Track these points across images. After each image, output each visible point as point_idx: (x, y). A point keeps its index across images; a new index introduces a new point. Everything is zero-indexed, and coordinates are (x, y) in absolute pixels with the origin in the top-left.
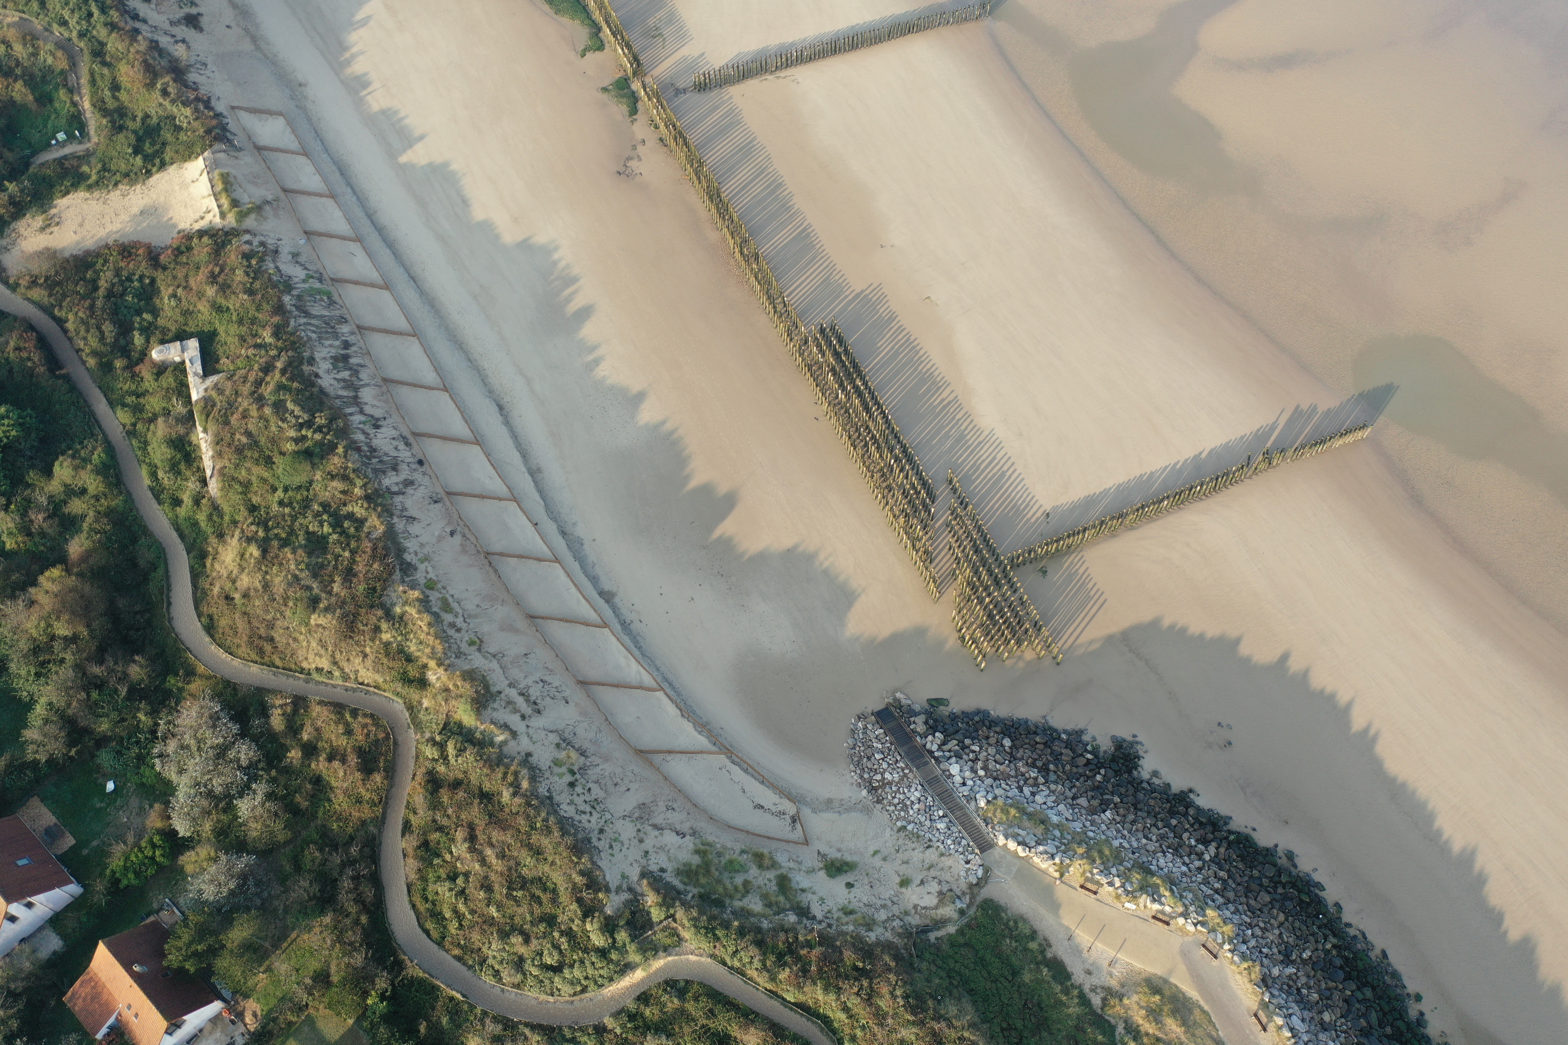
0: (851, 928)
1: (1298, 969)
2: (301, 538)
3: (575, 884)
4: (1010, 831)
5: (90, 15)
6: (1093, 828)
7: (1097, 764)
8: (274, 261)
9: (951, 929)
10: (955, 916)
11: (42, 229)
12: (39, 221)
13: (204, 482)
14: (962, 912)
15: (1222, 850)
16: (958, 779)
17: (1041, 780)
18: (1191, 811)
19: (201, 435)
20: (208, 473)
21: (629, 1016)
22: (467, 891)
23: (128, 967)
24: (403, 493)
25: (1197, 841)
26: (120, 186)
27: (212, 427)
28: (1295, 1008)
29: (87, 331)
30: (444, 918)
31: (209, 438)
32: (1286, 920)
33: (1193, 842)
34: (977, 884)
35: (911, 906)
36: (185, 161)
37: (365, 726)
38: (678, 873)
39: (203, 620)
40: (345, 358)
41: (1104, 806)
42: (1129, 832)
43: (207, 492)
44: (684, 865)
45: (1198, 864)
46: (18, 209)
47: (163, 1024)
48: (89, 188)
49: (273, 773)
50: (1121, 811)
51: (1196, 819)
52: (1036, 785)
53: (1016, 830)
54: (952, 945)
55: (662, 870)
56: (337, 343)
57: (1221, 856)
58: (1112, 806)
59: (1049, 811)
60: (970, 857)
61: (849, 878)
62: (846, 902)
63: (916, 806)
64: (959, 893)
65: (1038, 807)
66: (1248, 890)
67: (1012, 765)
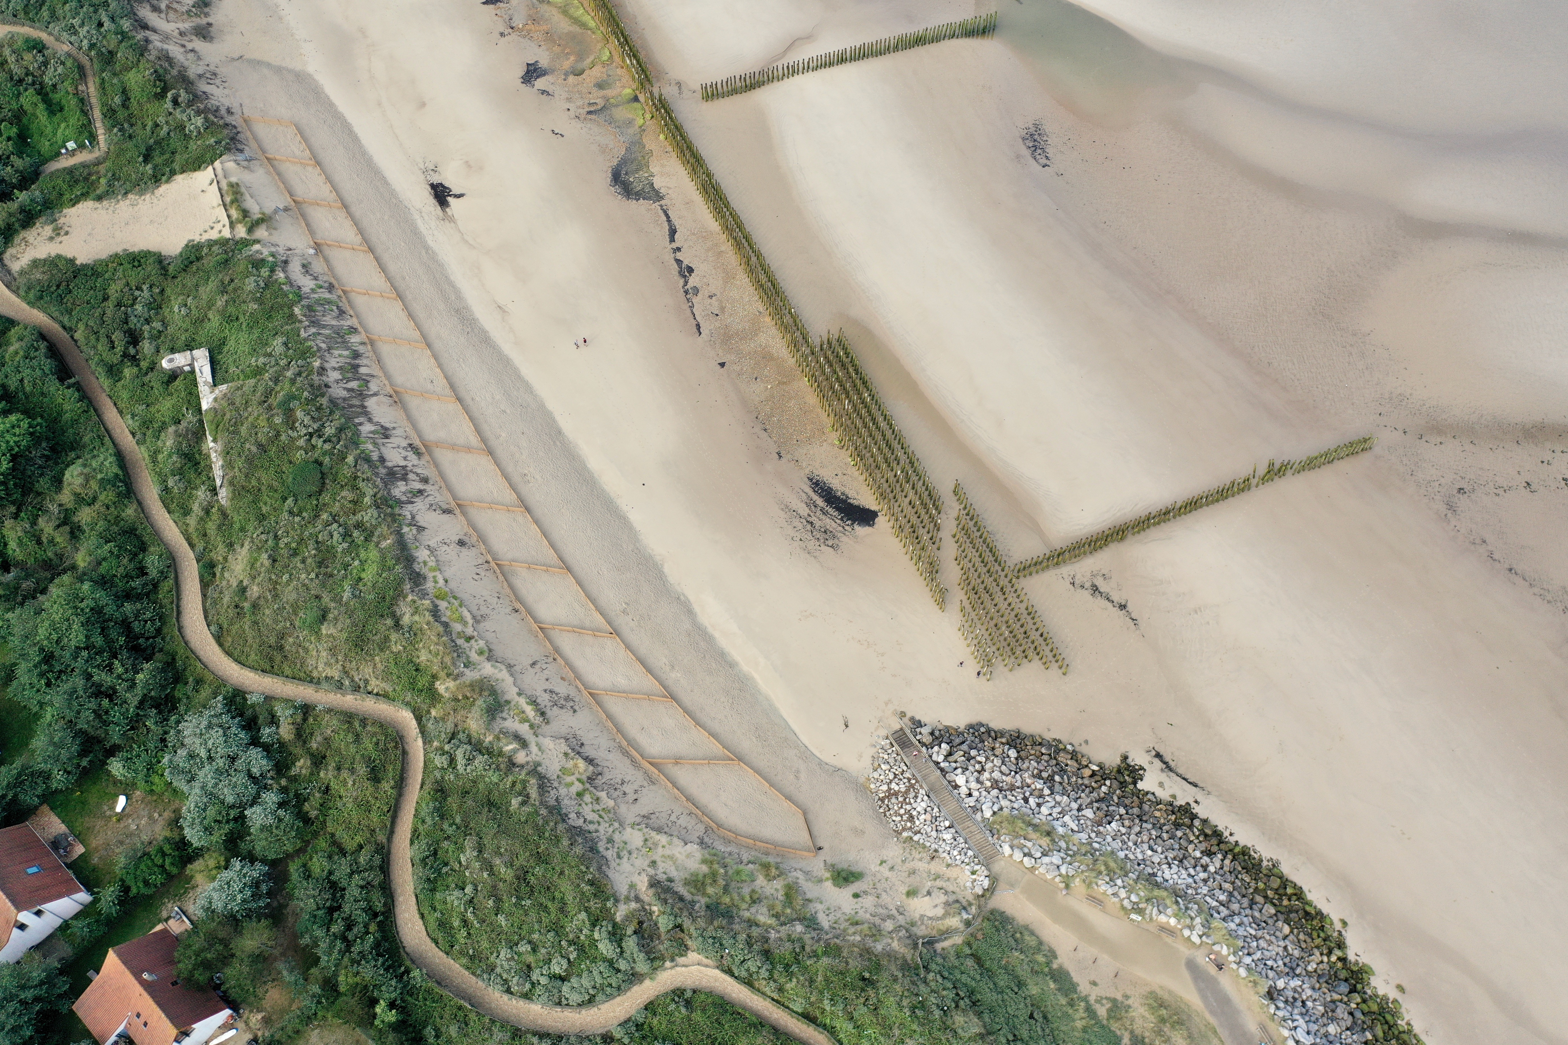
0: (858, 938)
1: (1303, 981)
2: (311, 547)
3: (583, 893)
4: (1016, 842)
5: (100, 25)
6: (1098, 840)
7: (1101, 775)
8: (284, 271)
9: (958, 940)
10: (961, 926)
11: (51, 239)
12: (48, 230)
13: (214, 491)
14: (968, 924)
15: (1227, 862)
16: (964, 790)
17: (1047, 792)
18: (1197, 823)
19: (211, 445)
20: (218, 482)
21: (637, 1025)
22: (475, 900)
23: (137, 975)
24: (412, 503)
25: (1202, 852)
26: (130, 196)
27: (223, 436)
28: (1301, 1022)
29: (98, 340)
30: (452, 928)
31: (219, 447)
32: (1292, 932)
33: (1198, 854)
34: (983, 896)
35: (917, 916)
36: (195, 170)
37: (374, 734)
38: (687, 883)
39: (212, 628)
40: (356, 367)
41: (1109, 817)
42: (1135, 844)
43: (218, 501)
44: (692, 875)
45: (1203, 875)
46: (28, 219)
47: (174, 1032)
48: (99, 198)
49: (284, 782)
50: (1127, 823)
51: (1202, 832)
52: (1041, 796)
53: (1022, 841)
54: (958, 956)
55: (670, 880)
56: (346, 353)
57: (1226, 869)
58: (1118, 817)
59: (1055, 822)
60: (977, 867)
61: (856, 887)
62: (853, 912)
63: (922, 817)
64: (965, 903)
65: (1044, 818)
66: (1252, 903)
67: (1017, 775)
